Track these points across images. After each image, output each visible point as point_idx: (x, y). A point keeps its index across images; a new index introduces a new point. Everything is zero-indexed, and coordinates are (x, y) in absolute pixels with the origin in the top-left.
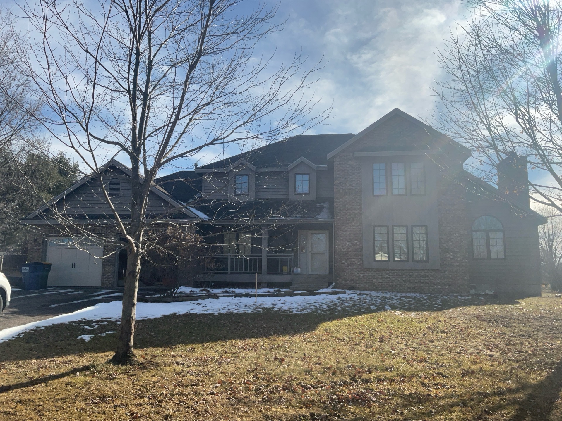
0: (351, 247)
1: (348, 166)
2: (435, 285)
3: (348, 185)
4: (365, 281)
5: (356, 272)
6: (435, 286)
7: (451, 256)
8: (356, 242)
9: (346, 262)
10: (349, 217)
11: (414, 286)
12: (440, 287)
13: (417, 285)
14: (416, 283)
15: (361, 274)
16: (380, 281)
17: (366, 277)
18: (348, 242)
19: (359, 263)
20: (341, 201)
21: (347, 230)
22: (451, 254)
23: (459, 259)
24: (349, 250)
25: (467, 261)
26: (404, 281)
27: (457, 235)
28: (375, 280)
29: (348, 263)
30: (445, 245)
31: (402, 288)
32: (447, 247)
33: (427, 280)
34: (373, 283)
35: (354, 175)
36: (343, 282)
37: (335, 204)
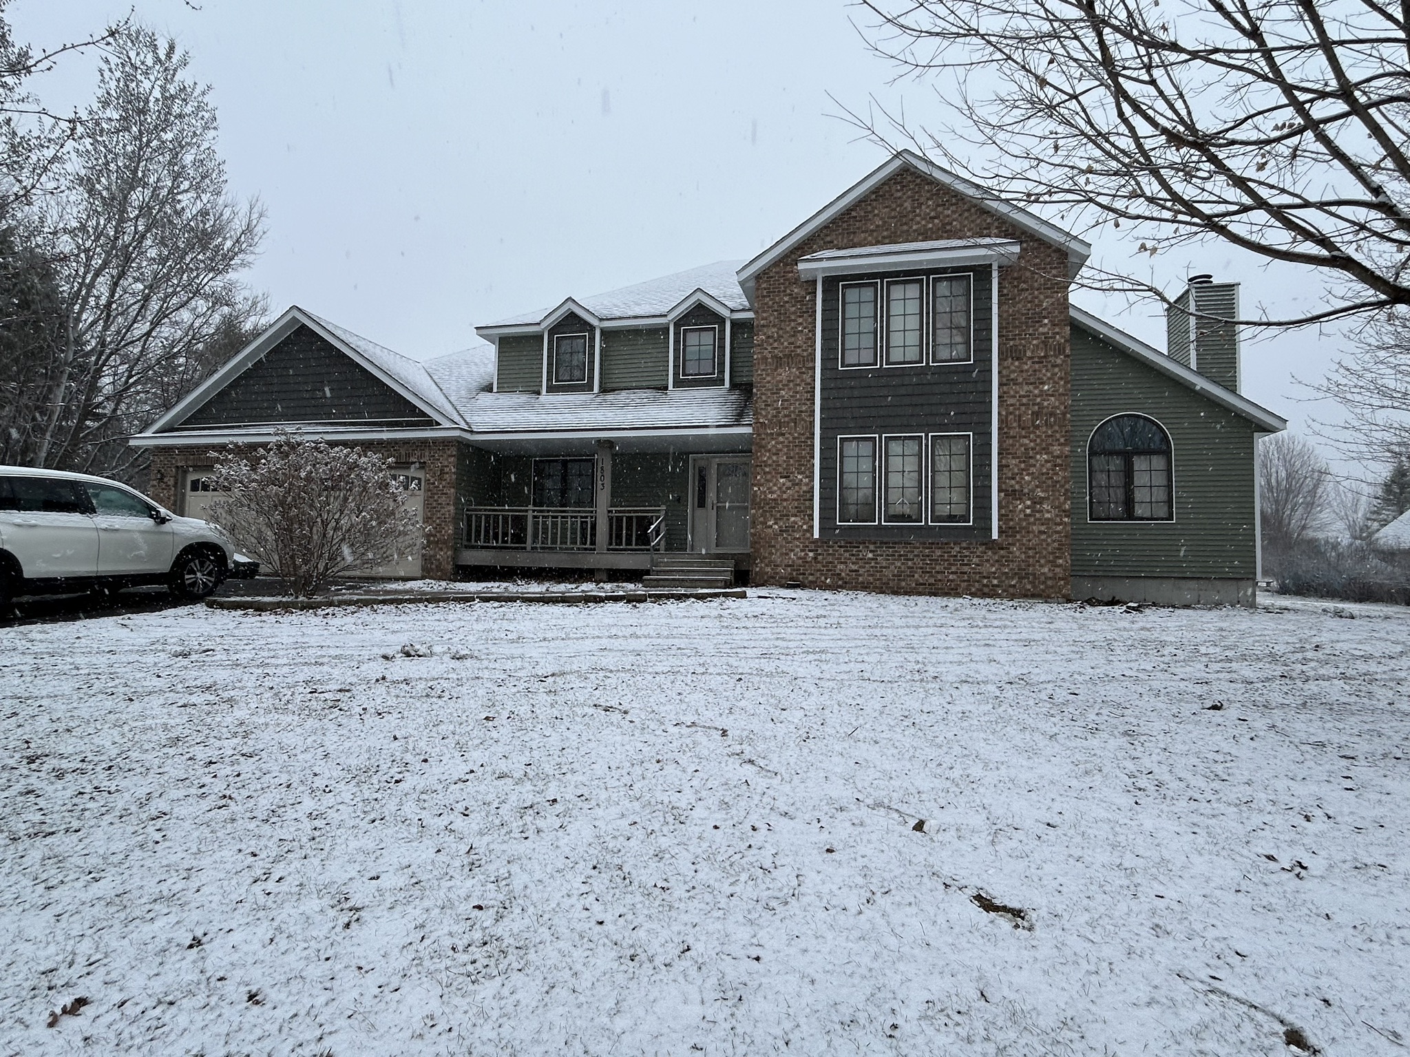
0: (789, 488)
1: (786, 299)
2: (985, 577)
3: (786, 344)
4: (819, 566)
5: (798, 546)
6: (985, 581)
7: (1028, 507)
8: (800, 477)
9: (776, 523)
10: (786, 419)
11: (932, 581)
12: (995, 582)
13: (939, 577)
14: (938, 572)
15: (810, 551)
16: (854, 567)
17: (820, 558)
18: (781, 477)
19: (805, 527)
20: (769, 382)
21: (781, 450)
22: (1029, 503)
23: (1048, 515)
24: (785, 496)
25: (1066, 519)
26: (909, 568)
27: (1045, 456)
28: (842, 566)
29: (780, 527)
30: (1013, 482)
31: (903, 584)
32: (1017, 487)
33: (966, 565)
34: (838, 572)
35: (800, 320)
36: (769, 569)
37: (754, 390)
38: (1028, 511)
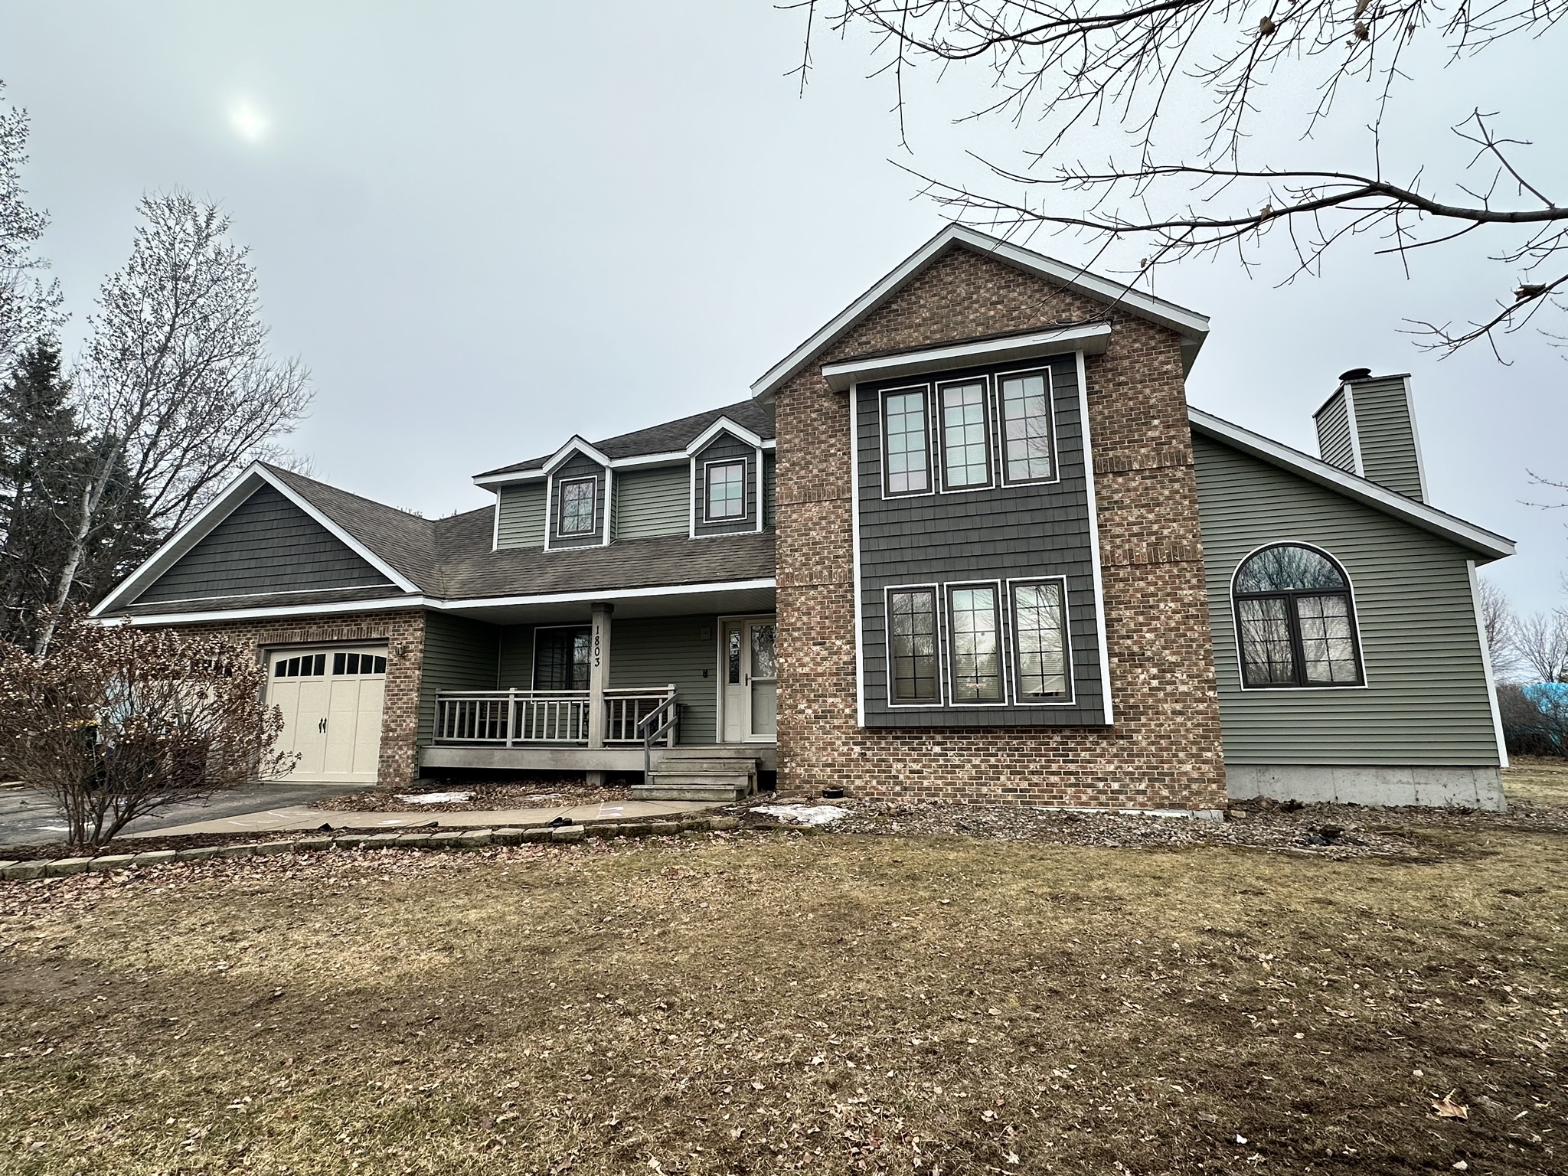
0: (824, 659)
1: (814, 415)
2: (1099, 779)
3: (815, 471)
4: (869, 766)
5: (839, 738)
6: (1101, 785)
7: (1154, 677)
8: (839, 643)
9: (809, 707)
10: (819, 567)
11: (1025, 785)
12: (1116, 786)
13: (1035, 779)
14: (1032, 773)
15: (855, 744)
16: (916, 767)
17: (869, 753)
18: (815, 644)
19: (847, 711)
20: (796, 521)
21: (813, 608)
22: (1154, 671)
23: (1183, 688)
24: (820, 670)
25: (1211, 694)
26: (991, 767)
27: (1172, 605)
28: (900, 765)
29: (815, 712)
30: (1129, 642)
31: (984, 790)
32: (1136, 649)
33: (1072, 761)
34: (894, 773)
35: (833, 441)
36: (801, 771)
37: (778, 532)
38: (1155, 683)
